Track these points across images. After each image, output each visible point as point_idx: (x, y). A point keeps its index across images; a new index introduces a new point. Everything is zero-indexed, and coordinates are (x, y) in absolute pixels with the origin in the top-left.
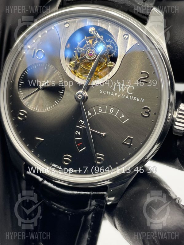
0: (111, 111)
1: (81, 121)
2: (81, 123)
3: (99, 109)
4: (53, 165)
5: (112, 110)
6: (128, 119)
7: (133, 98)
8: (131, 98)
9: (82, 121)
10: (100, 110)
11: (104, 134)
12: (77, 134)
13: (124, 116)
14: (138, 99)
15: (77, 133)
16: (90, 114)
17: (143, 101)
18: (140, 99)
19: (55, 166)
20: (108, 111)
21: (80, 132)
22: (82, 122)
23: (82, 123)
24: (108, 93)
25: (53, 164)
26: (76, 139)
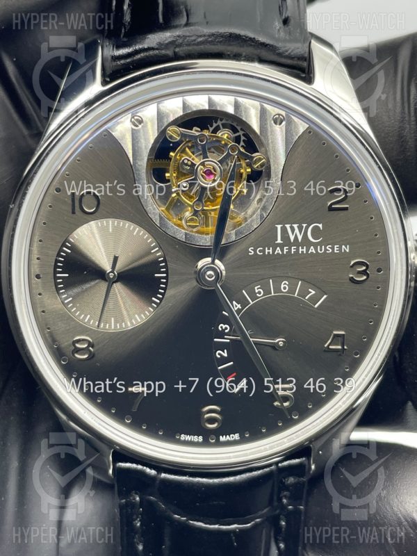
0: (285, 288)
1: (221, 327)
2: (223, 330)
3: (257, 291)
4: (183, 437)
5: (284, 286)
6: (325, 296)
7: (326, 250)
8: (321, 250)
9: (224, 326)
10: (259, 293)
11: (280, 341)
12: (219, 356)
13: (314, 292)
14: (336, 249)
15: (219, 354)
16: (239, 306)
17: (348, 251)
18: (340, 248)
19: (188, 438)
20: (277, 289)
21: (225, 351)
22: (226, 328)
23: (226, 331)
24: (269, 251)
25: (182, 435)
26: (220, 368)
